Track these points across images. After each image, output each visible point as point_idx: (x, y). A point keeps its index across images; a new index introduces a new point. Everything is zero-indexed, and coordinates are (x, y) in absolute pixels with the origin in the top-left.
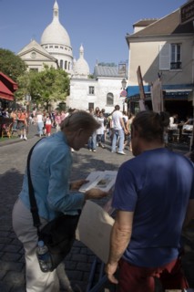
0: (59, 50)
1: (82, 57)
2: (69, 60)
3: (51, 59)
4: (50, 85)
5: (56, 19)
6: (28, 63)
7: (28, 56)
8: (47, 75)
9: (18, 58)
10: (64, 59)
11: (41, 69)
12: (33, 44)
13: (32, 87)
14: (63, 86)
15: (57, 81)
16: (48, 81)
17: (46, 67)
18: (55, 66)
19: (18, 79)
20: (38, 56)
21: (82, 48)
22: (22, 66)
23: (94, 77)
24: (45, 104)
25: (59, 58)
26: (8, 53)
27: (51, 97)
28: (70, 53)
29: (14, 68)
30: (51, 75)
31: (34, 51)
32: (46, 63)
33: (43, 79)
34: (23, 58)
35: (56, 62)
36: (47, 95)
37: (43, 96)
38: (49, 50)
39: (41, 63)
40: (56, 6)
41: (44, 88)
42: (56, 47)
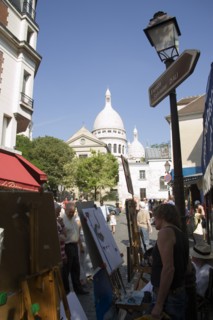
0: (112, 135)
1: (136, 139)
2: (123, 143)
4: (97, 171)
5: (108, 105)
6: (76, 150)
7: (78, 143)
8: (94, 161)
9: (66, 146)
10: (118, 142)
11: (90, 155)
12: (83, 131)
13: (79, 174)
14: (111, 172)
15: (105, 167)
16: (95, 167)
17: (94, 152)
18: (105, 150)
19: (64, 166)
20: (88, 142)
21: (135, 131)
22: (71, 154)
23: (145, 161)
24: (93, 191)
25: (107, 142)
26: (56, 142)
27: (98, 184)
28: (124, 136)
29: (61, 155)
30: (98, 161)
31: (83, 137)
32: (94, 149)
33: (90, 165)
34: (70, 145)
35: (106, 147)
36: (94, 182)
37: (89, 184)
38: (102, 135)
39: (88, 149)
40: (108, 93)
41: (91, 175)
42: (109, 131)
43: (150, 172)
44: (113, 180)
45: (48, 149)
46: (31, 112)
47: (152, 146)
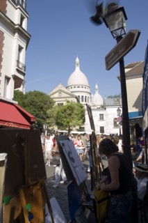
0: (81, 89)
1: (97, 92)
2: (88, 95)
3: (72, 96)
4: (70, 115)
6: (55, 100)
7: (56, 95)
8: (68, 108)
9: (49, 97)
10: (84, 95)
11: (65, 103)
12: (60, 87)
13: (57, 117)
14: (80, 115)
15: (75, 112)
16: (68, 112)
17: (68, 102)
18: (75, 100)
19: (48, 111)
20: (63, 95)
21: (97, 86)
22: (52, 103)
23: (104, 107)
25: (77, 94)
26: (42, 94)
27: (71, 124)
28: (89, 90)
29: (45, 104)
30: (71, 108)
31: (60, 91)
32: (68, 99)
33: (65, 111)
34: (52, 97)
35: (76, 98)
36: (68, 123)
37: (65, 124)
38: (73, 90)
39: (64, 99)
40: (77, 60)
41: (66, 117)
42: (78, 87)
43: (107, 115)
44: (81, 121)
45: (36, 100)
46: (24, 74)
47: (109, 97)
